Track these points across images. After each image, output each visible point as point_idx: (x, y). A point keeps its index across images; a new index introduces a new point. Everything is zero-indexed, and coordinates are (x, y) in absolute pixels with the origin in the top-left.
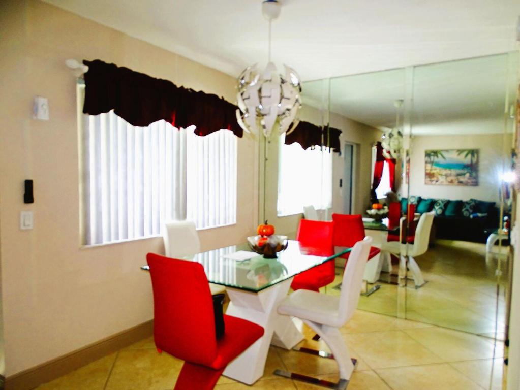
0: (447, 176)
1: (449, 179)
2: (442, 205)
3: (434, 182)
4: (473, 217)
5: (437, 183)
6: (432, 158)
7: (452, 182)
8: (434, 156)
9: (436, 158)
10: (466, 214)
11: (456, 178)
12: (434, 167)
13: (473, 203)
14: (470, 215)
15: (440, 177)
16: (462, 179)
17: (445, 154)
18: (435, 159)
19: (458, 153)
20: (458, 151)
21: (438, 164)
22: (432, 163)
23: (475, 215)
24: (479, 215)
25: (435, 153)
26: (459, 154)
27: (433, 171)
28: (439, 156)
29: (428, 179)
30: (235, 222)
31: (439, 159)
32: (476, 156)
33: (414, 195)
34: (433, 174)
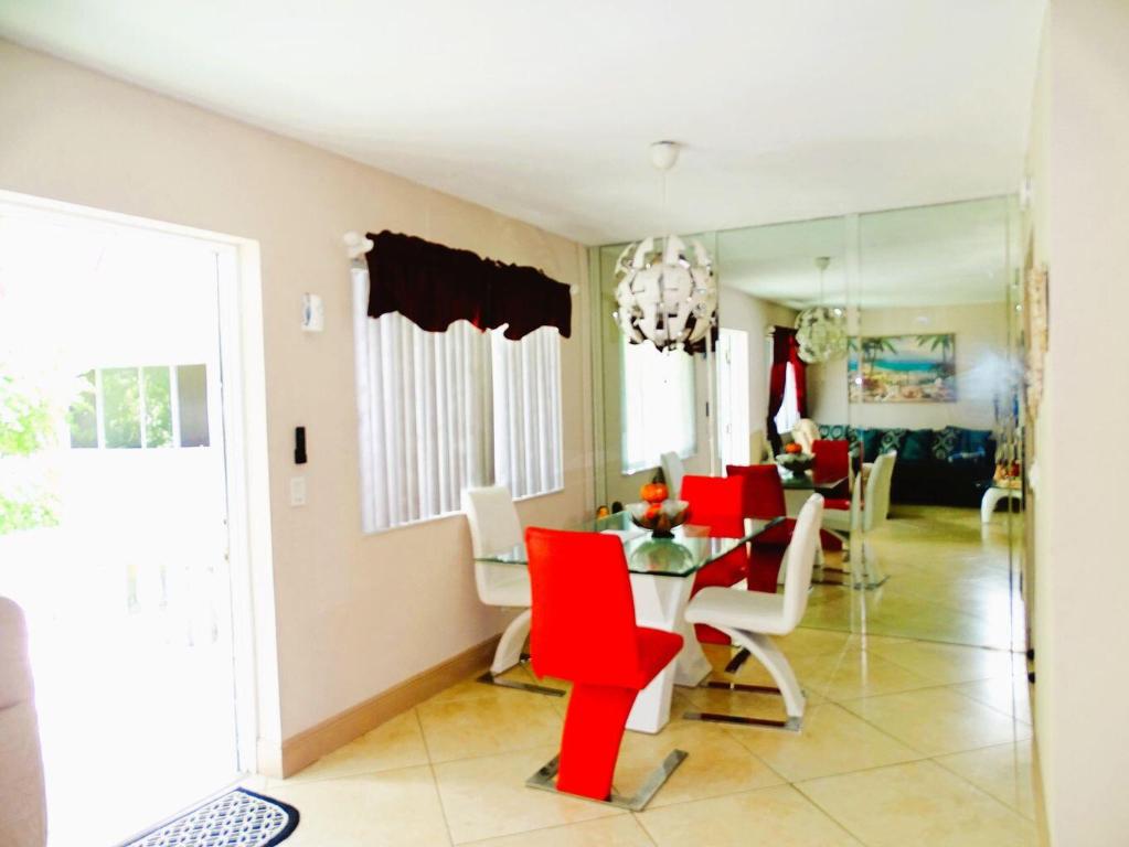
0: (900, 384)
1: (906, 390)
2: (896, 440)
3: (877, 398)
4: (954, 460)
5: (885, 399)
6: (872, 351)
7: (911, 395)
8: (874, 347)
9: (878, 351)
10: (941, 455)
11: (918, 388)
12: (877, 369)
13: (951, 435)
14: (948, 455)
15: (888, 388)
16: (928, 389)
17: (897, 345)
18: (879, 354)
19: (918, 342)
20: (920, 337)
21: (882, 363)
22: (873, 361)
23: (956, 455)
24: (965, 455)
25: (877, 342)
26: (921, 344)
27: (876, 377)
28: (885, 347)
29: (868, 393)
30: (562, 487)
31: (886, 355)
32: (951, 345)
33: (840, 423)
34: (876, 381)
